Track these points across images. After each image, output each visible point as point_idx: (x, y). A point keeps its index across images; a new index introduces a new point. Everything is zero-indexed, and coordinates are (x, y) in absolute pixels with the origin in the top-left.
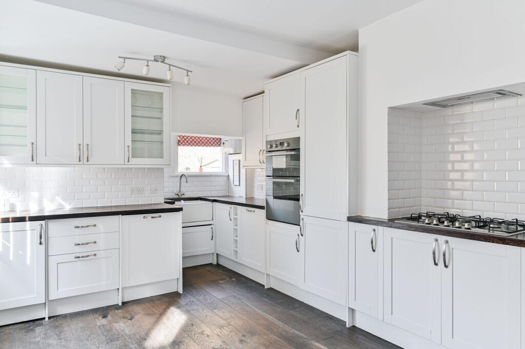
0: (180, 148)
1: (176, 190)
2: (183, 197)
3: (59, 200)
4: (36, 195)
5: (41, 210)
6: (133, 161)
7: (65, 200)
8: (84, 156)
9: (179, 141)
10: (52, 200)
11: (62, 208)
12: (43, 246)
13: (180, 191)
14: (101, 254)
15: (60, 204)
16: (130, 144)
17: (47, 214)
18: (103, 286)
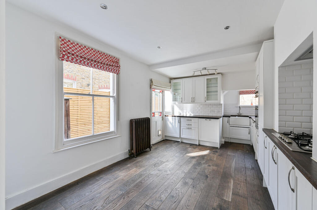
0: (241, 96)
1: (238, 112)
2: (241, 115)
3: (190, 113)
4: (185, 111)
5: (186, 115)
6: (207, 102)
7: (192, 113)
8: (193, 101)
9: (240, 93)
10: (189, 113)
11: (191, 115)
12: (179, 124)
13: (239, 112)
14: (192, 128)
15: (191, 114)
16: (206, 96)
17: (188, 116)
18: (193, 138)
